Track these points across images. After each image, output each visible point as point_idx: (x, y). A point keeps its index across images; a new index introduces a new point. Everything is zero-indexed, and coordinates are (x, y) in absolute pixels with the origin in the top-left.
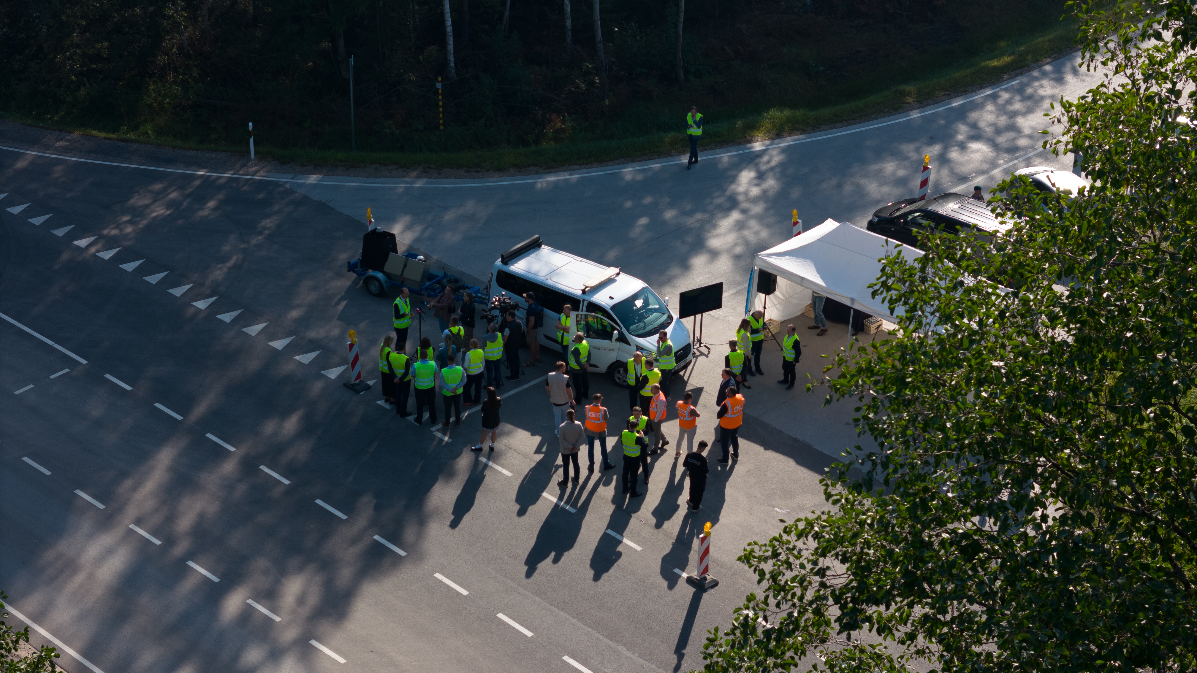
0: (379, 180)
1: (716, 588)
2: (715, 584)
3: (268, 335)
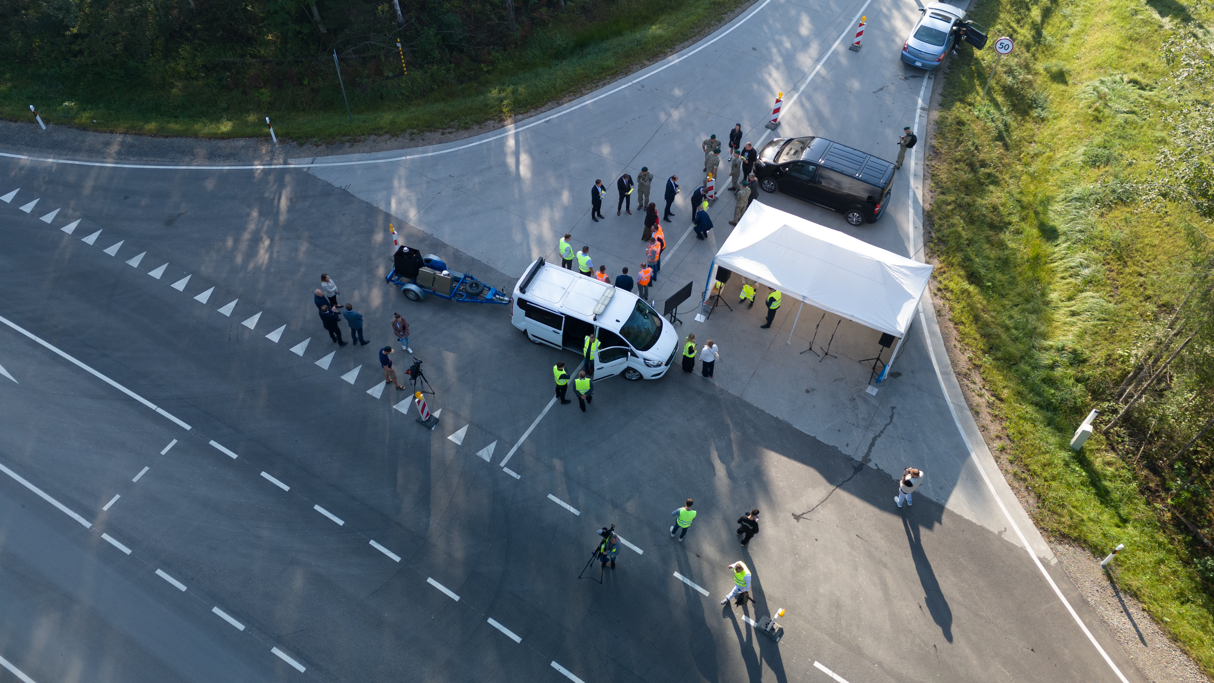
0: (380, 154)
1: (784, 635)
2: (781, 631)
3: (339, 367)
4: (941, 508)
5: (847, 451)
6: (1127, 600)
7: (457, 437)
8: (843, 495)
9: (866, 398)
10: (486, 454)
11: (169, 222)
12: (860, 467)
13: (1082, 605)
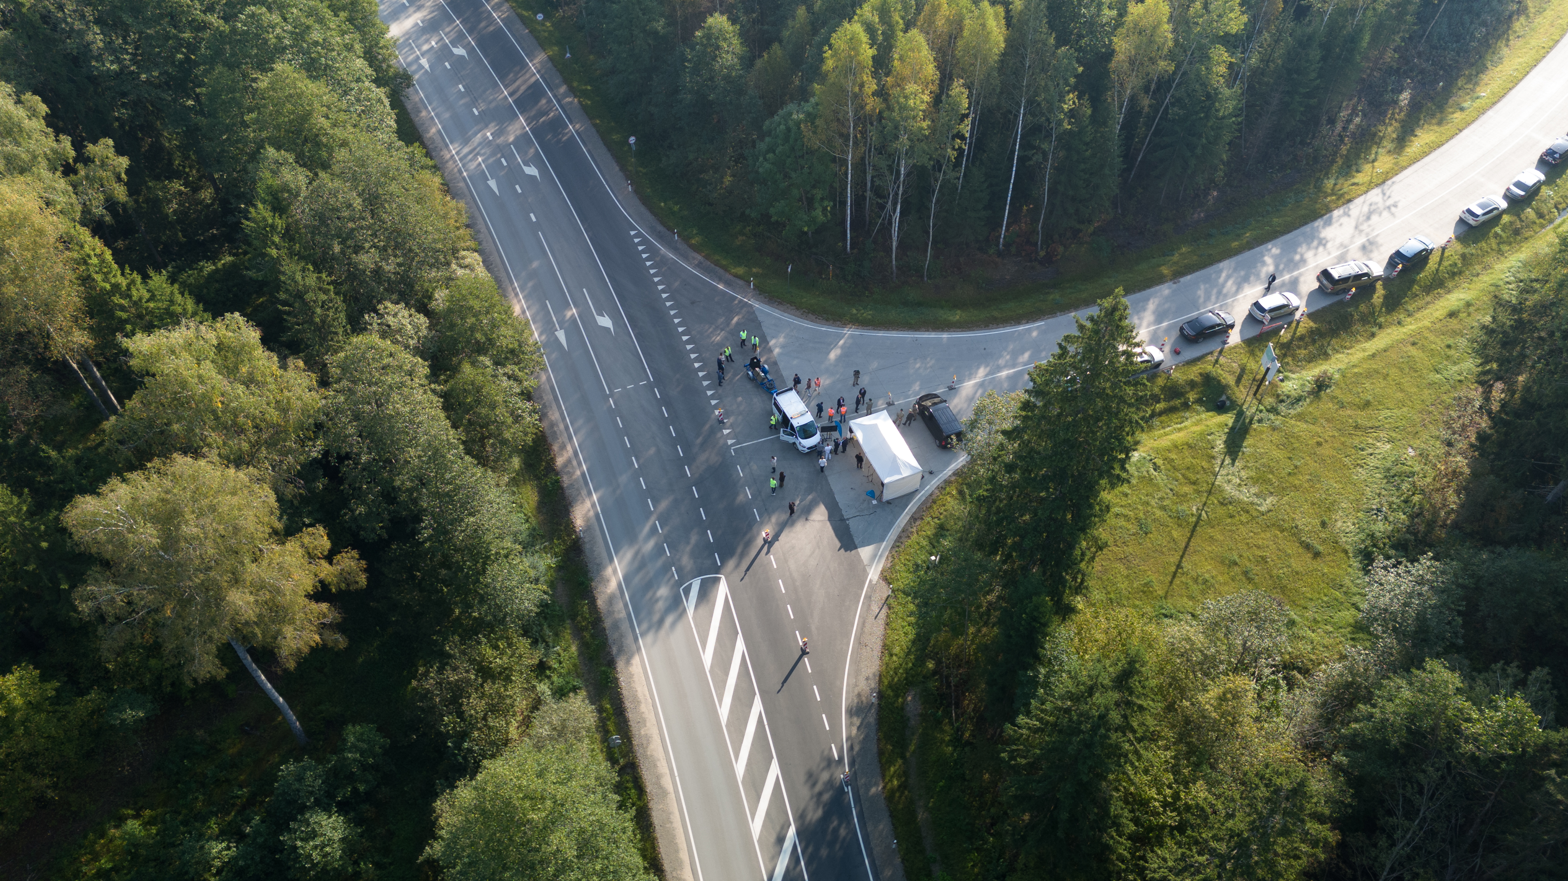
3: (709, 387)
4: (856, 548)
5: (844, 513)
6: (885, 607)
7: (726, 432)
8: (828, 524)
9: (870, 503)
10: (730, 442)
11: (693, 303)
12: (843, 520)
13: (868, 597)
